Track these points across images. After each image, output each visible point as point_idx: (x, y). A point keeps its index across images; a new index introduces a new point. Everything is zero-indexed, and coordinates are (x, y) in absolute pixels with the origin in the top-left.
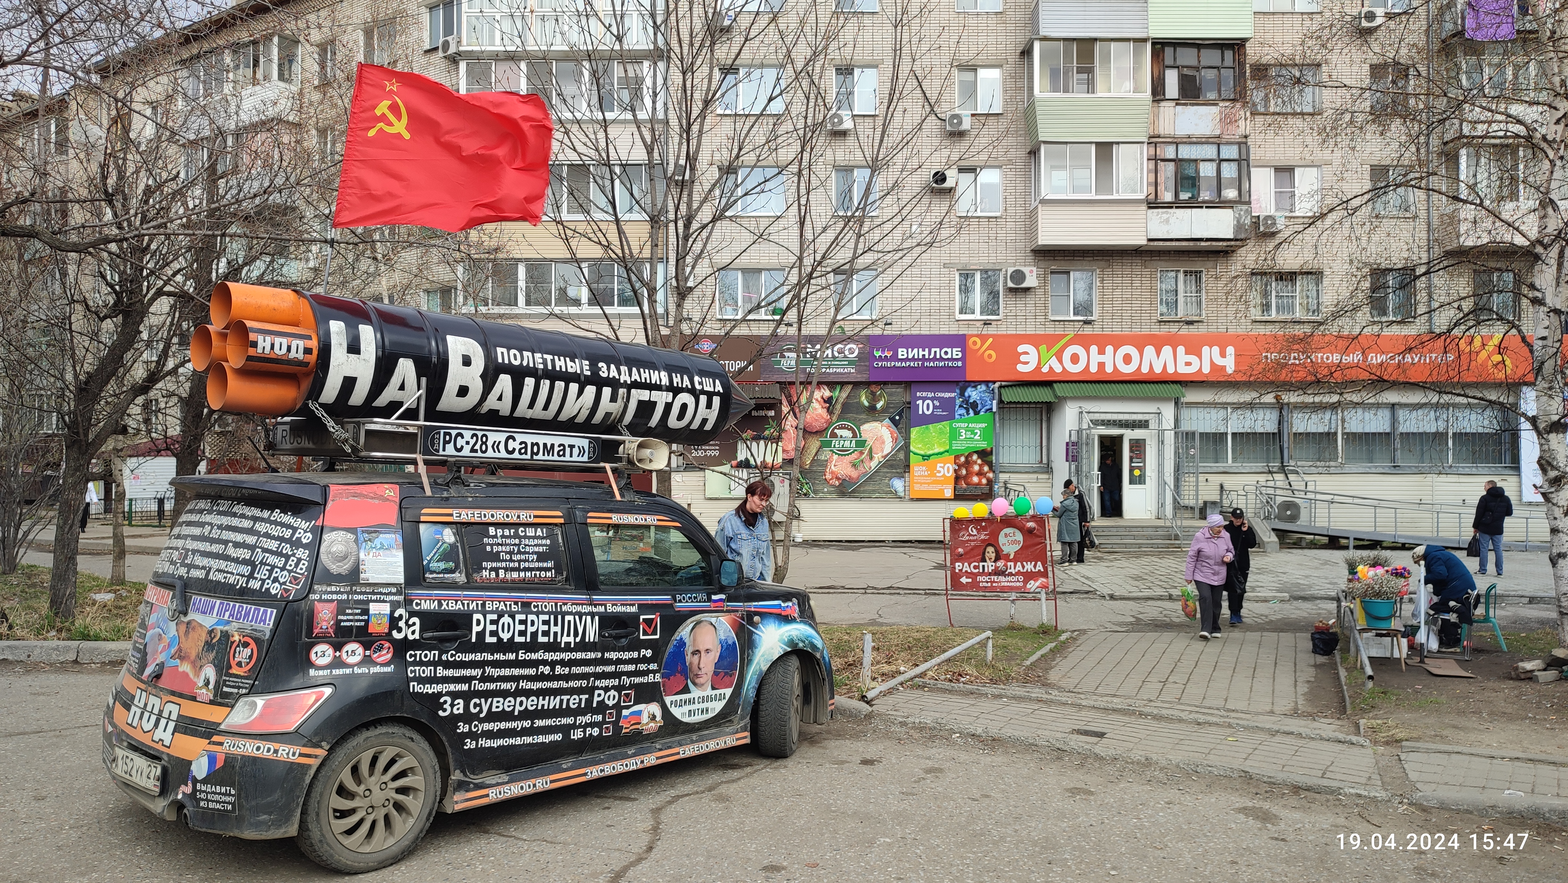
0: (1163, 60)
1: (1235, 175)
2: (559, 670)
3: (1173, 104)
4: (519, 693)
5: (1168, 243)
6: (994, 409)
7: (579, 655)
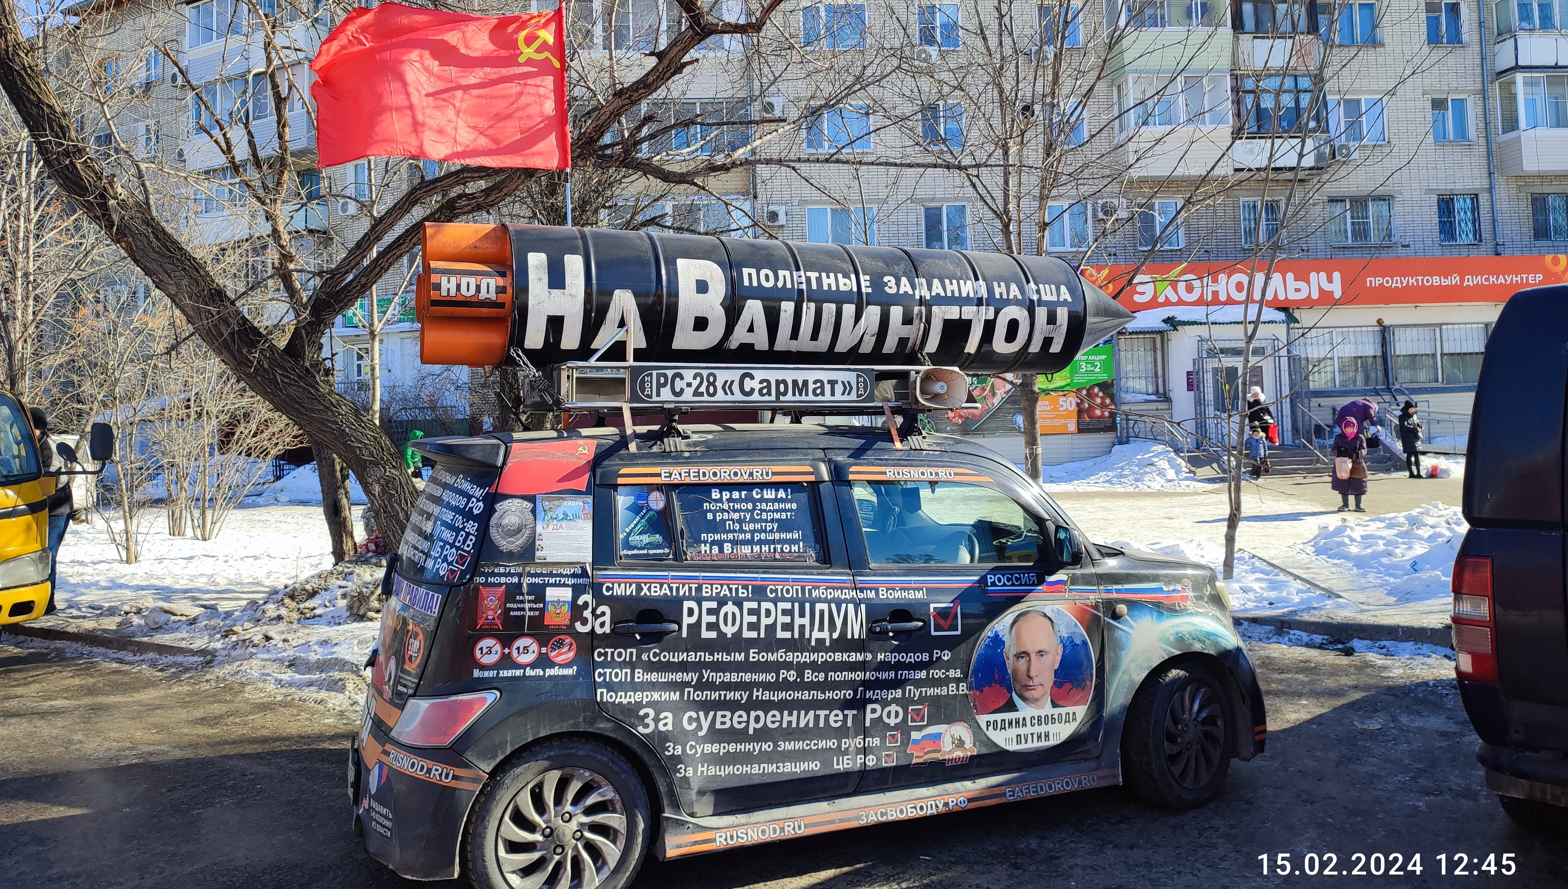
2: (808, 675)
4: (751, 705)
7: (838, 657)
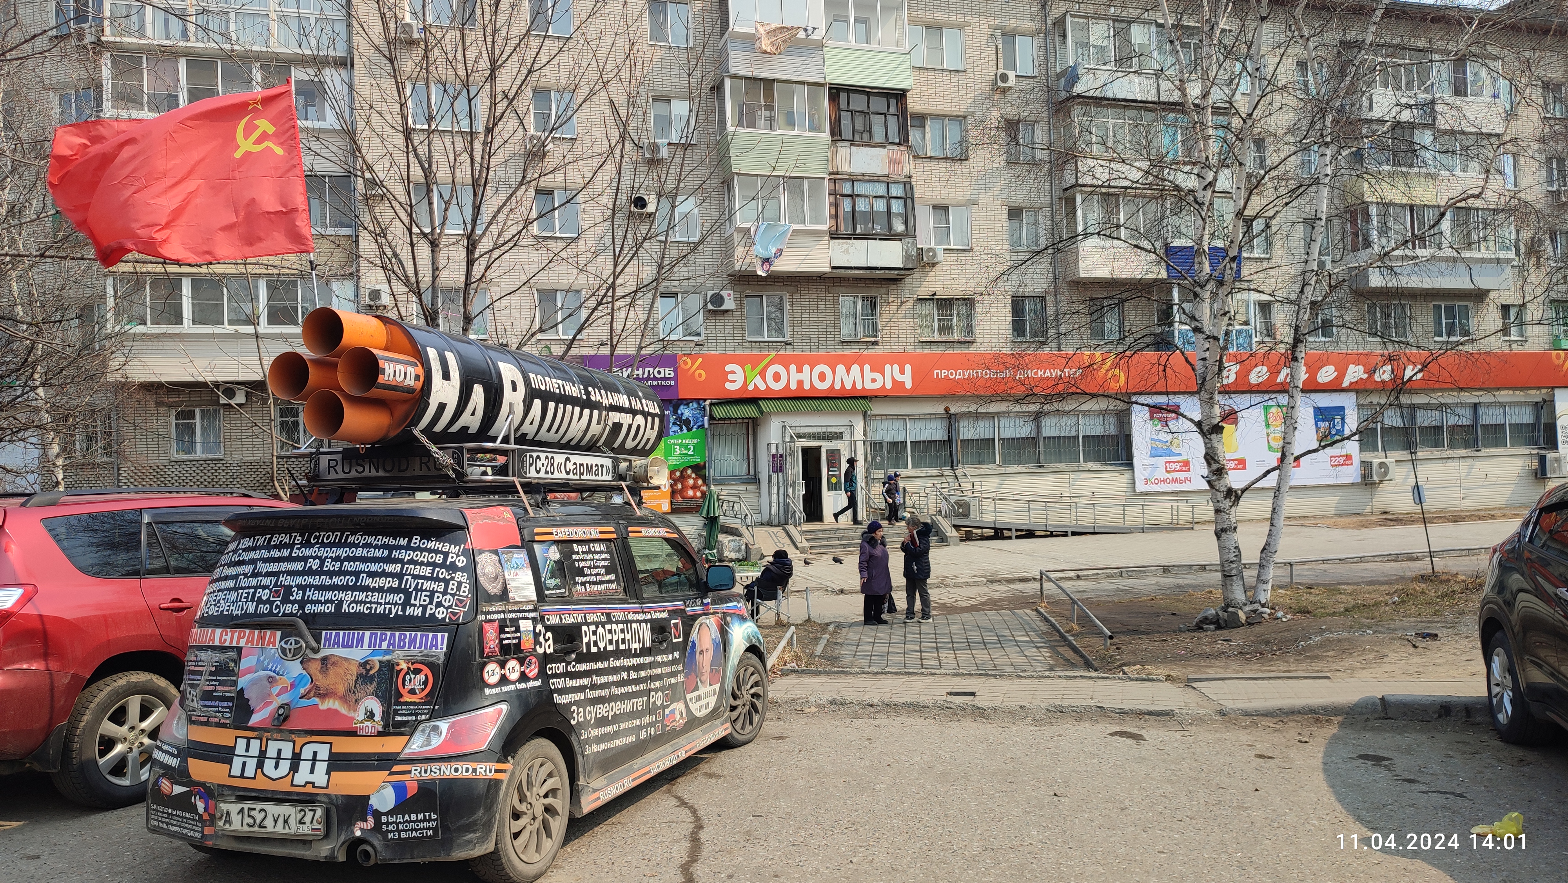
0: (839, 104)
1: (902, 211)
2: (631, 675)
3: (848, 144)
5: (848, 271)
6: (706, 426)
